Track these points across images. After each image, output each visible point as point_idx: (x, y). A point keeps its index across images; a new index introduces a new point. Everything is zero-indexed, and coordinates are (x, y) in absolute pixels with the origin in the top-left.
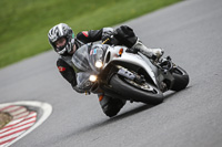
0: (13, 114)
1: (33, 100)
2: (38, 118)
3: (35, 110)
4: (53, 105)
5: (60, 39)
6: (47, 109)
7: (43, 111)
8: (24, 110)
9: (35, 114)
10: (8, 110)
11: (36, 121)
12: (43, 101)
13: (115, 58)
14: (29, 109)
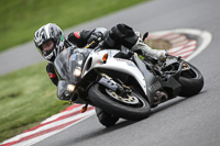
0: (173, 42)
1: (193, 28)
2: (197, 46)
3: (195, 38)
4: (213, 34)
5: (46, 42)
6: (207, 37)
7: (202, 40)
8: (183, 38)
9: (194, 42)
10: (168, 38)
11: (195, 50)
12: (203, 29)
13: (98, 65)
14: (189, 38)
